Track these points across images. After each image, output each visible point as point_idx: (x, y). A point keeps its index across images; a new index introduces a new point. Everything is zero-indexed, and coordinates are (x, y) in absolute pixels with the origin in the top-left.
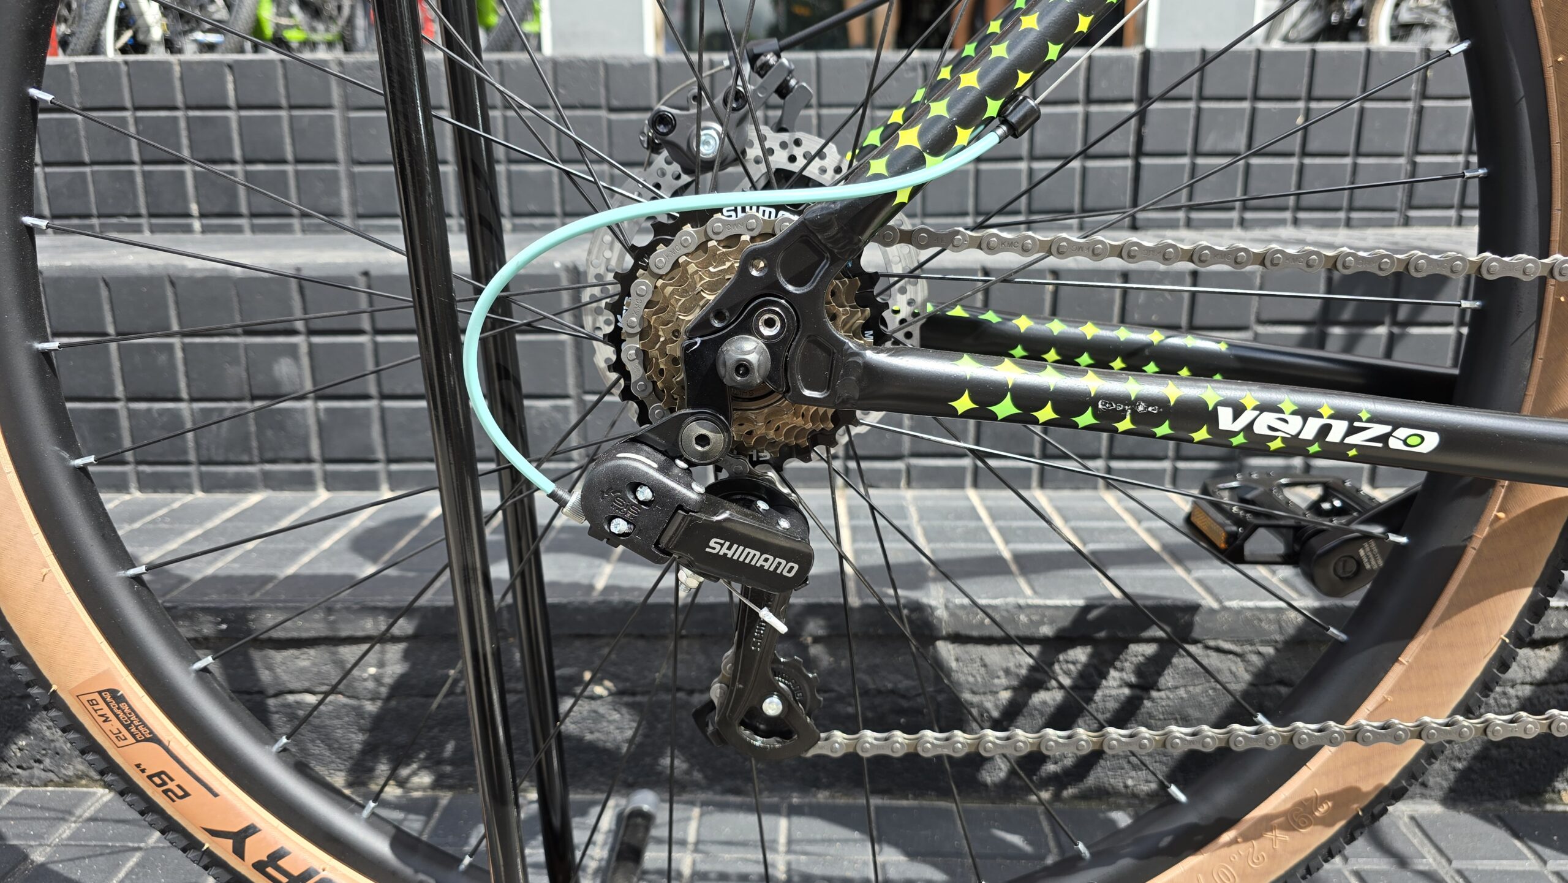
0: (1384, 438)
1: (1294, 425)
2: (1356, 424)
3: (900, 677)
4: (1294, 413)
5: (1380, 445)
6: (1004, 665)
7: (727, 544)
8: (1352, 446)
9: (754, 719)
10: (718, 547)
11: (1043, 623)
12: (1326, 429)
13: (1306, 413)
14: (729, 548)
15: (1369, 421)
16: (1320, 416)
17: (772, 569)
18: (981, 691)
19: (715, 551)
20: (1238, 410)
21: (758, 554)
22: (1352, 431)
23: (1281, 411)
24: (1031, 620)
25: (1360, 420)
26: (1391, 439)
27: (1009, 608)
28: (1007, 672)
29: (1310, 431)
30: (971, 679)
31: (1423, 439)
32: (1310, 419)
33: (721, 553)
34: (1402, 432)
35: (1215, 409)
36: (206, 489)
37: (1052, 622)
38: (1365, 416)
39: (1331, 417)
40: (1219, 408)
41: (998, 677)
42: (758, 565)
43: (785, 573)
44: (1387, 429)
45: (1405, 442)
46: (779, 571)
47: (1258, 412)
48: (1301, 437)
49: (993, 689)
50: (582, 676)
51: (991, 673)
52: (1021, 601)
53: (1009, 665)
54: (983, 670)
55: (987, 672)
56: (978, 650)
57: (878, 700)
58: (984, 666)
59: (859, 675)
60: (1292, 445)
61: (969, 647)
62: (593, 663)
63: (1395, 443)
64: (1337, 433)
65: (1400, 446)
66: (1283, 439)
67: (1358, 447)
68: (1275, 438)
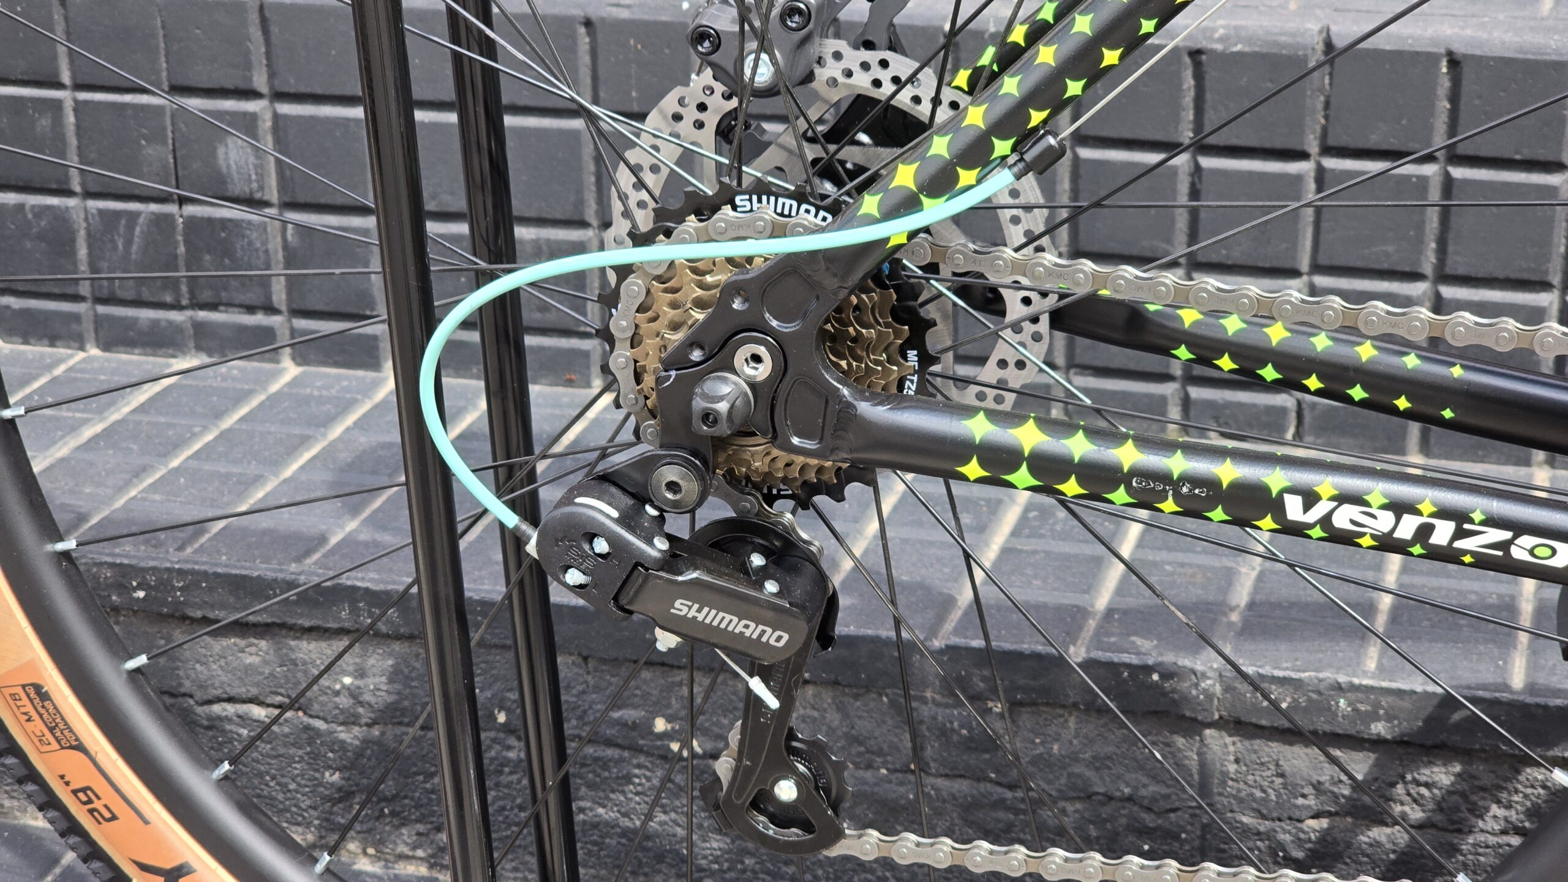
0: (1505, 546)
1: (1384, 522)
2: (1466, 526)
3: (1145, 780)
4: (1384, 507)
5: (1500, 553)
6: (1315, 778)
7: (696, 606)
8: (1465, 552)
10: (685, 610)
11: (1378, 719)
12: (1425, 531)
13: (1400, 508)
14: (699, 611)
15: (1482, 523)
16: (1418, 513)
17: (755, 636)
18: (1275, 815)
19: (682, 613)
20: (1310, 499)
21: (735, 619)
22: (1460, 534)
23: (1368, 505)
24: (1355, 710)
25: (1472, 521)
26: (1513, 547)
27: (1322, 687)
28: (1318, 787)
29: (1407, 527)
30: (1258, 794)
31: (1554, 552)
32: (1405, 517)
33: (690, 616)
34: (1527, 541)
35: (1281, 494)
36: (107, 346)
37: (1389, 718)
38: (1478, 516)
39: (1432, 515)
40: (1286, 496)
41: (1304, 796)
42: (737, 631)
43: (772, 642)
44: (1507, 535)
45: (1531, 552)
46: (764, 639)
47: (1335, 504)
48: (1396, 535)
49: (1297, 814)
50: (650, 725)
51: (1292, 788)
52: (1342, 679)
53: (1322, 779)
54: (1279, 780)
55: (1285, 786)
56: (1274, 749)
57: (1106, 811)
58: (1282, 775)
59: (1077, 769)
60: (1387, 544)
61: (1257, 743)
62: (669, 706)
63: (1518, 553)
64: (1442, 534)
65: (1526, 557)
66: (1373, 537)
67: (1473, 554)
68: (1363, 535)
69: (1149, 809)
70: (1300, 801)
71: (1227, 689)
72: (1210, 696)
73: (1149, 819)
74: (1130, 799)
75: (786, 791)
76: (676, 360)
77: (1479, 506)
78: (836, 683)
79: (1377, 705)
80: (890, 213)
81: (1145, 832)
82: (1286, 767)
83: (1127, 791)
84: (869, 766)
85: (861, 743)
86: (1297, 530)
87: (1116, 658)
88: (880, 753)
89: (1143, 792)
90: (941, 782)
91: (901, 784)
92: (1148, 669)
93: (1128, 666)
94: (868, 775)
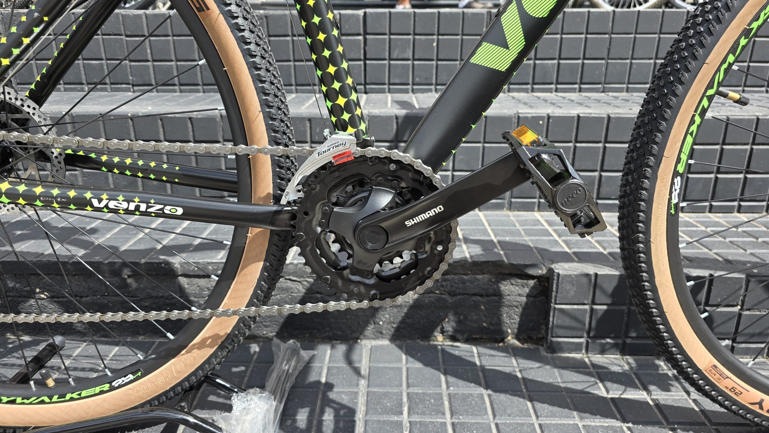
0: (162, 209)
1: (125, 205)
2: (149, 205)
4: (123, 201)
5: (162, 212)
12: (137, 208)
13: (128, 200)
20: (100, 200)
22: (148, 207)
23: (118, 200)
26: (165, 210)
29: (132, 207)
31: (177, 210)
32: (131, 203)
34: (168, 208)
35: (90, 199)
38: (153, 201)
40: (92, 199)
44: (162, 206)
45: (170, 211)
47: (108, 201)
48: (129, 209)
49: (204, 296)
50: (36, 291)
51: (202, 290)
52: (209, 261)
53: (209, 286)
54: (198, 288)
55: (200, 289)
56: (196, 280)
57: (157, 300)
58: (198, 286)
59: (148, 290)
60: (127, 212)
61: (192, 279)
62: (40, 285)
63: (167, 211)
64: (143, 207)
65: (169, 212)
66: (123, 210)
67: (154, 213)
68: (120, 210)
69: (167, 299)
70: (204, 293)
71: (181, 266)
72: (177, 269)
73: (168, 301)
74: (162, 297)
77: (153, 198)
78: (82, 274)
79: (218, 267)
81: (167, 305)
82: (200, 284)
83: (161, 295)
84: (95, 296)
85: (92, 290)
86: (99, 210)
87: (152, 261)
88: (96, 292)
89: (165, 295)
90: (113, 298)
91: (104, 299)
92: (161, 263)
93: (156, 263)
94: (95, 298)
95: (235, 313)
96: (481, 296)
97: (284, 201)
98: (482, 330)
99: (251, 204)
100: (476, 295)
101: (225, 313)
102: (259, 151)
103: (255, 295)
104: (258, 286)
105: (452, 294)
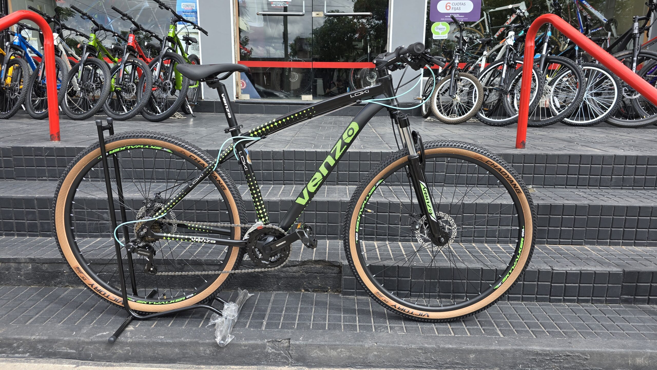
1: (200, 240)
2: (207, 240)
7: (140, 251)
9: (150, 270)
13: (201, 239)
20: (194, 239)
21: (144, 253)
29: (202, 241)
40: (192, 238)
44: (210, 240)
46: (147, 254)
47: (196, 239)
63: (211, 242)
64: (205, 241)
67: (207, 242)
68: (198, 241)
75: (152, 269)
76: (138, 230)
77: (208, 238)
80: (156, 217)
86: (193, 241)
95: (228, 272)
96: (318, 273)
97: (244, 239)
98: (318, 287)
99: (234, 240)
100: (315, 273)
101: (225, 272)
102: (238, 226)
103: (234, 267)
104: (235, 265)
105: (307, 272)
